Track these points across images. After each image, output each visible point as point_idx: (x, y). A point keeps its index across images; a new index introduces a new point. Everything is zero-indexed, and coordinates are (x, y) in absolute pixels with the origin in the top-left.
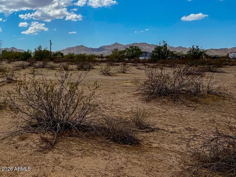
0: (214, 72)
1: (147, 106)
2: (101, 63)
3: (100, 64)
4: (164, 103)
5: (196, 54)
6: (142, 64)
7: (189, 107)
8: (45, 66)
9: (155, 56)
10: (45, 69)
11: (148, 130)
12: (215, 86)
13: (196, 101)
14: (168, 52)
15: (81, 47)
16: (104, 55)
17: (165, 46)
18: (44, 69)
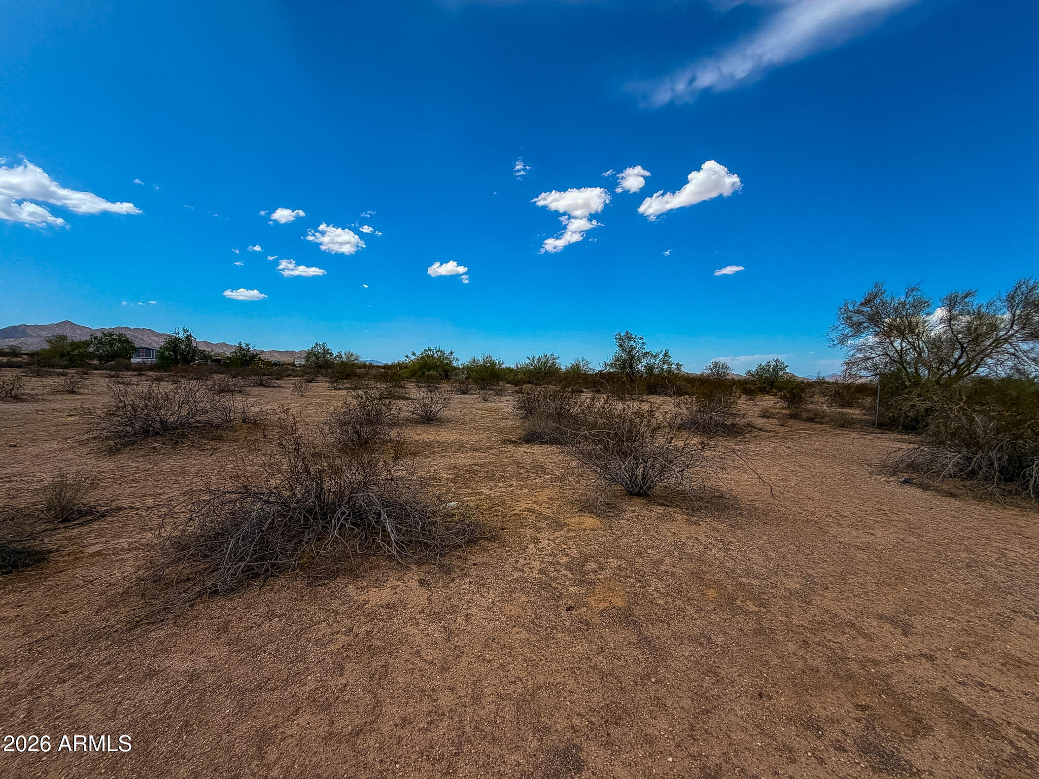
0: (267, 387)
1: (107, 464)
4: (153, 451)
5: (246, 357)
6: (135, 373)
7: (204, 450)
9: (167, 358)
11: (90, 518)
12: (255, 409)
13: (219, 439)
14: (195, 351)
17: (189, 338)
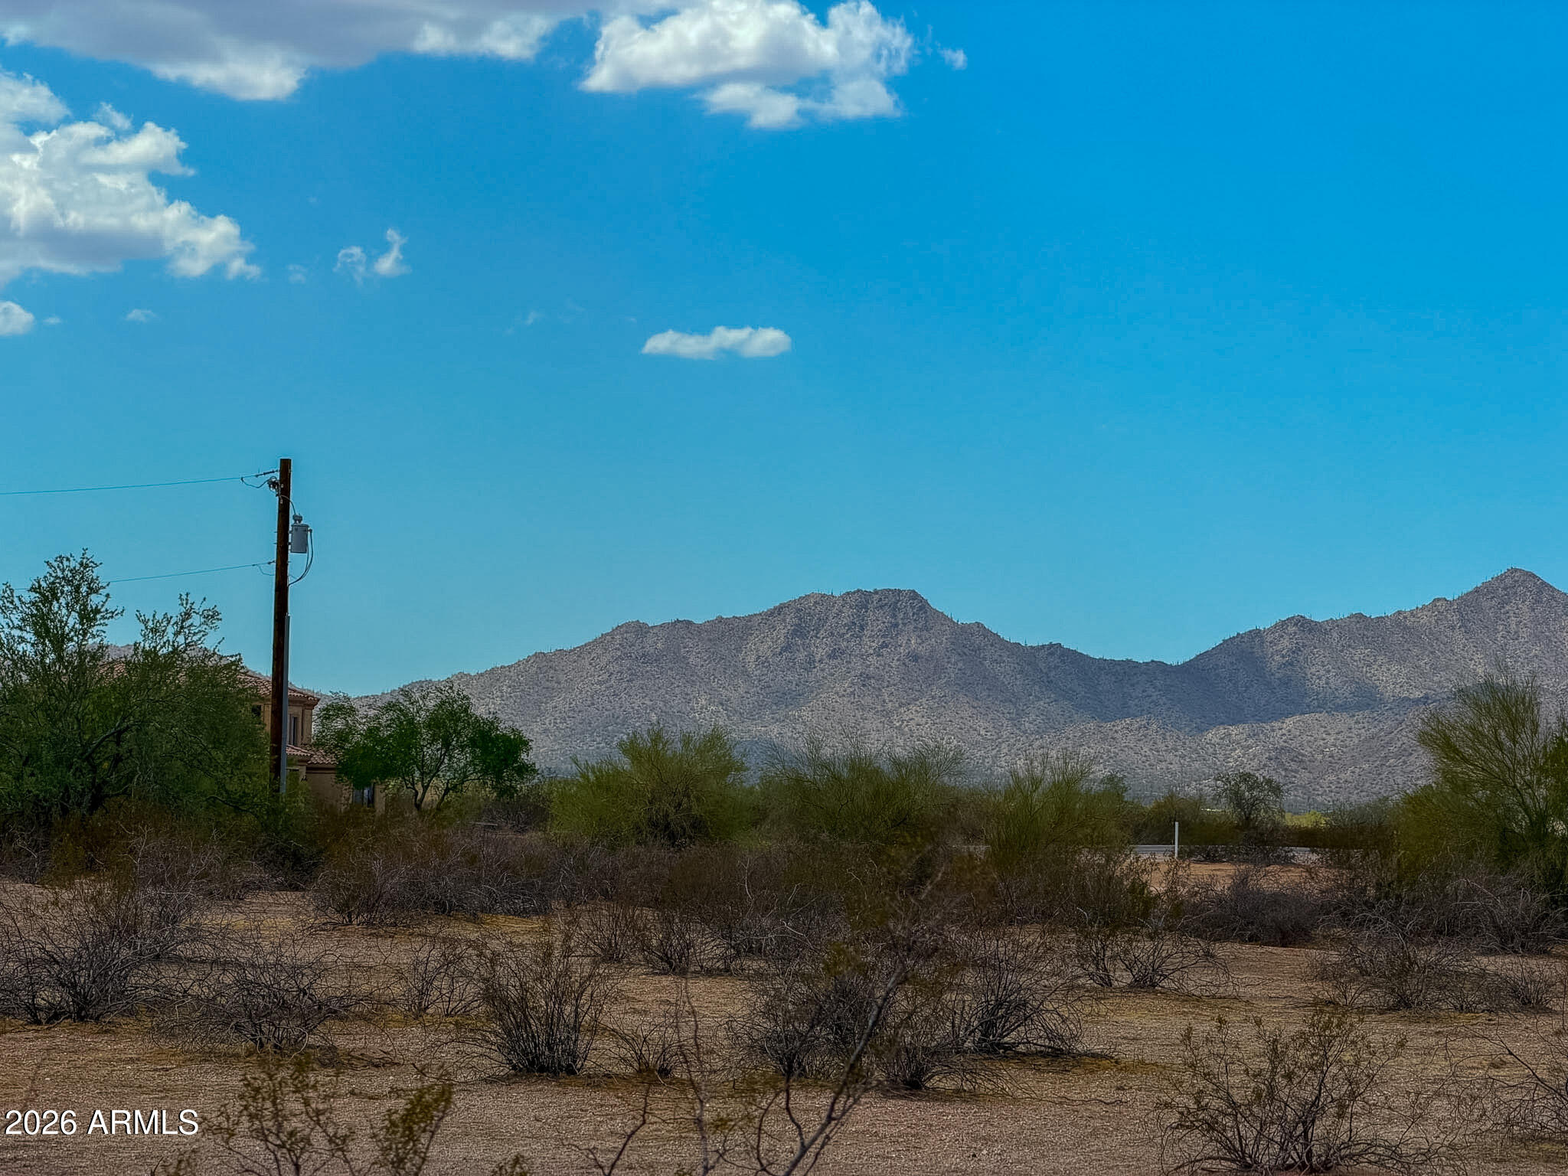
2: (1222, 950)
3: (1198, 980)
8: (142, 981)
10: (130, 1047)
15: (878, 619)
16: (1289, 798)
18: (105, 1046)
